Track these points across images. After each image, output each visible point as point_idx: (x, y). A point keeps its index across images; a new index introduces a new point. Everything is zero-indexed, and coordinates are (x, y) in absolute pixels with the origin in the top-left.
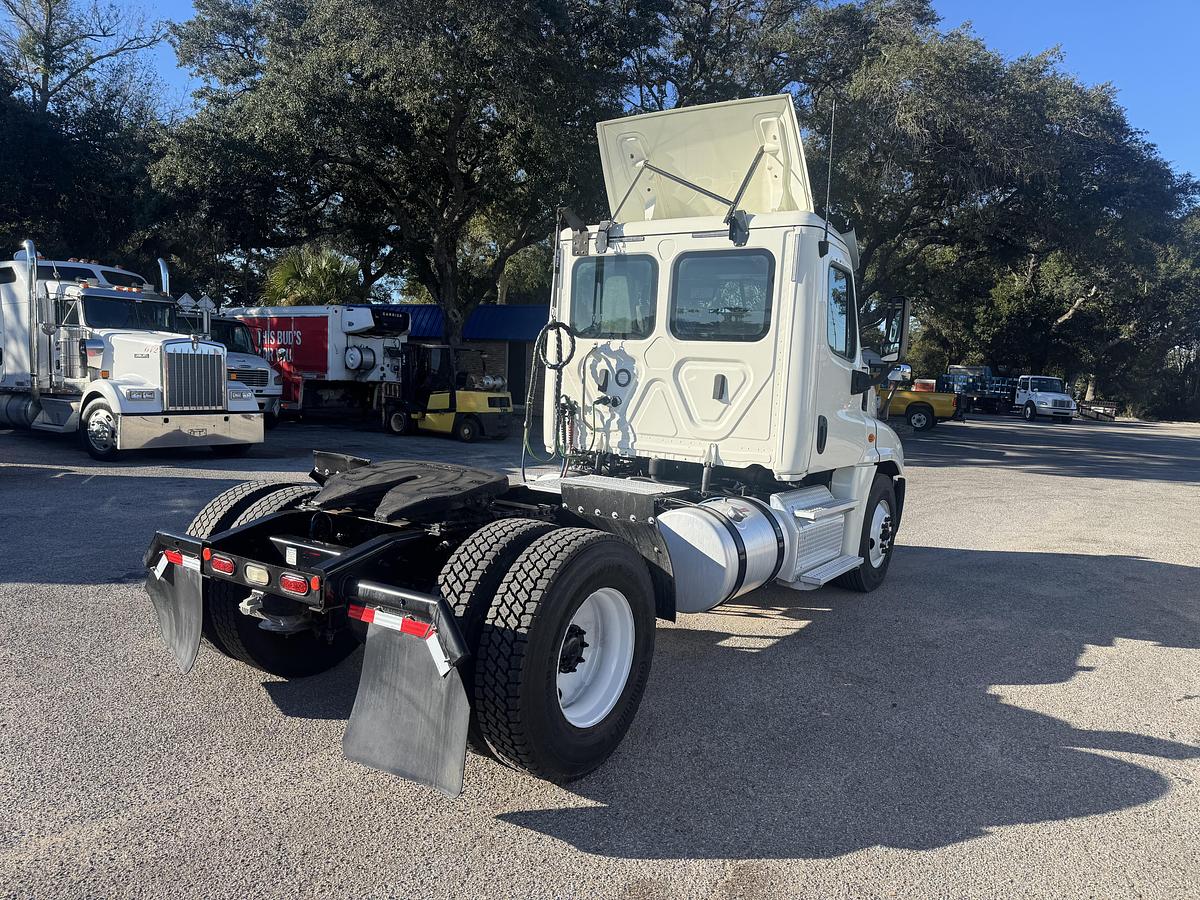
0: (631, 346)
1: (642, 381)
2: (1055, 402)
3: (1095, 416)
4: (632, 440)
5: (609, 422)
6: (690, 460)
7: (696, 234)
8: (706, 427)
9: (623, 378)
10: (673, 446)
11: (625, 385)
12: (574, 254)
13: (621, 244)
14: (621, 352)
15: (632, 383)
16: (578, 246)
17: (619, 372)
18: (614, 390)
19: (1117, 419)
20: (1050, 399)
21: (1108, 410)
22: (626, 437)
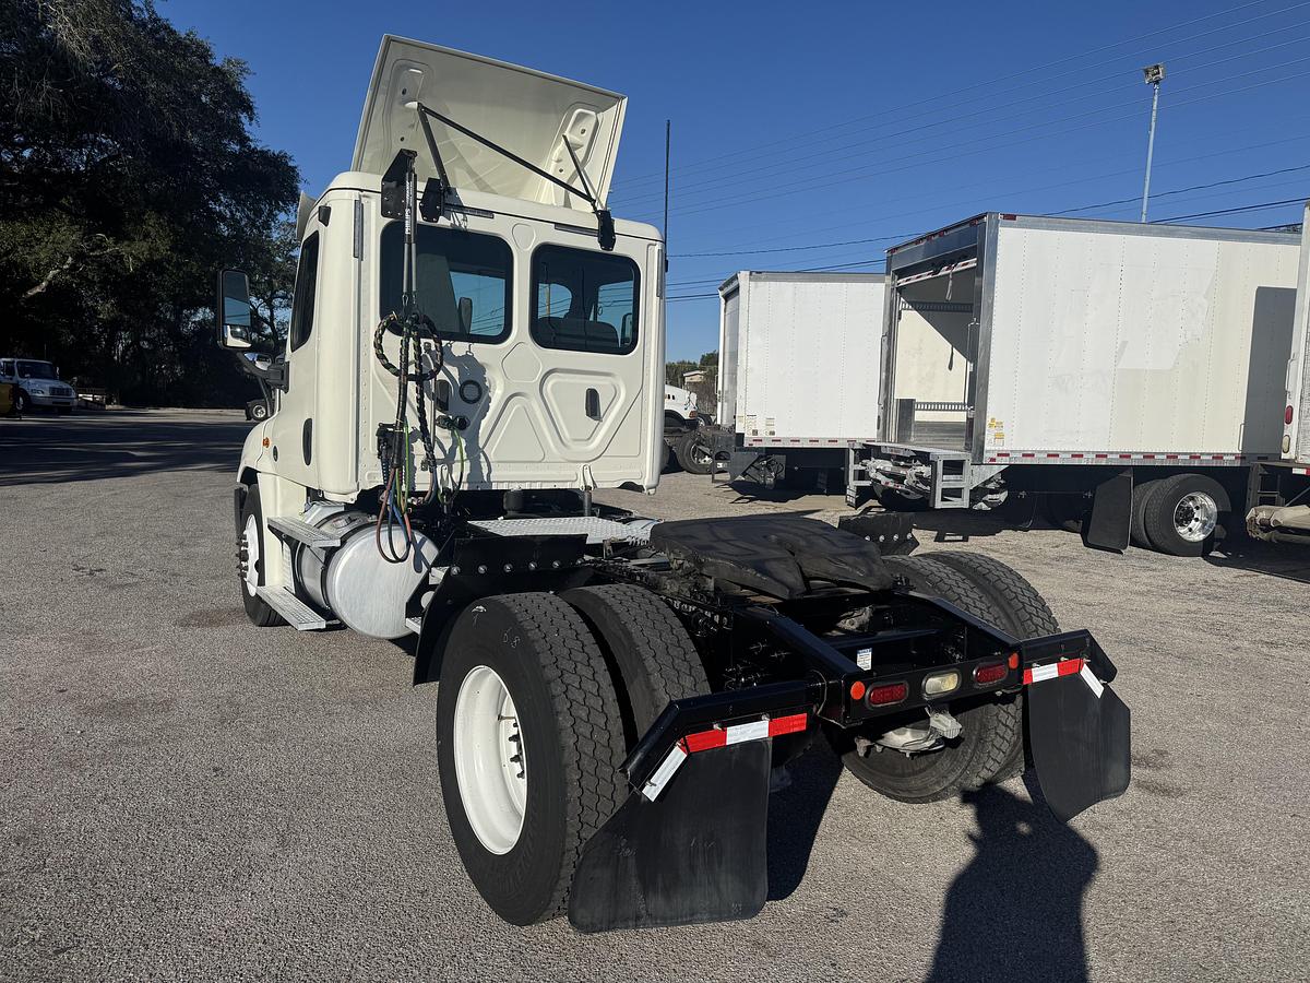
0: (481, 351)
1: (497, 395)
2: (53, 390)
3: (83, 404)
4: (485, 472)
5: (453, 450)
6: (560, 486)
7: (558, 226)
8: (575, 447)
9: (471, 392)
10: (540, 473)
11: (475, 401)
12: (384, 214)
13: (460, 216)
14: (468, 359)
15: (484, 399)
16: (391, 203)
17: (464, 384)
18: (458, 408)
19: (108, 407)
20: (47, 386)
21: (98, 398)
22: (476, 467)
